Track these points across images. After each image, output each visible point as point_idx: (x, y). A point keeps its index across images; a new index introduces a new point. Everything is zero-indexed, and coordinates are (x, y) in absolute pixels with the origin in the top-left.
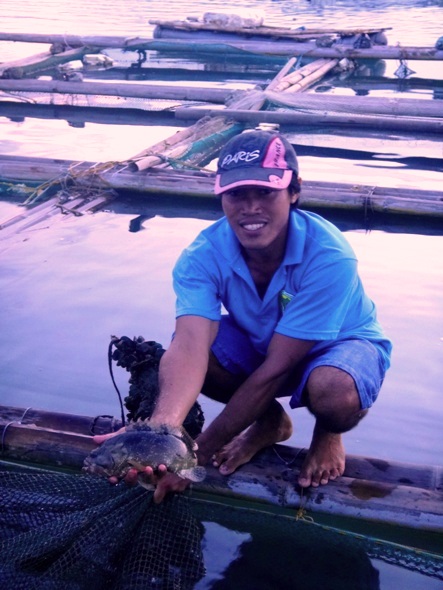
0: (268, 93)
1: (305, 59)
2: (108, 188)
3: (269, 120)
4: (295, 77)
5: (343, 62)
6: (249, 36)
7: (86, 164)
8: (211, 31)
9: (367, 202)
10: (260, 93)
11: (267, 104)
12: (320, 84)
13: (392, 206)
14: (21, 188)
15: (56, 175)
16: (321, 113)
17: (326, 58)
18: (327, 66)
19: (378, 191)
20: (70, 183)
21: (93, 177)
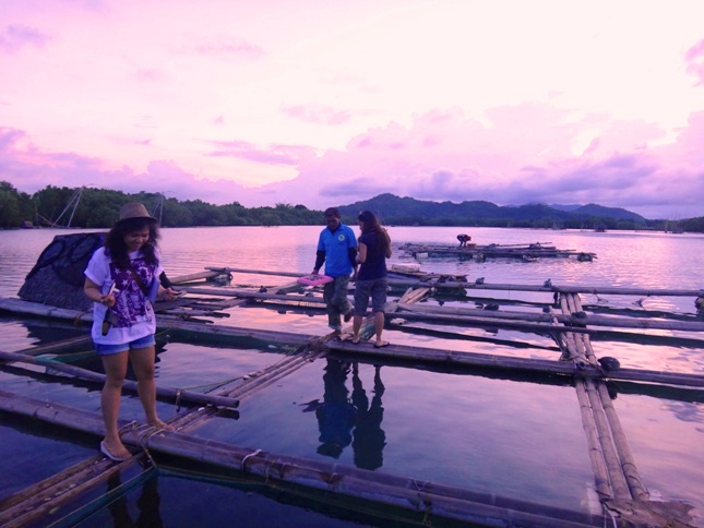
0: (399, 304)
1: (415, 287)
2: (327, 348)
3: (401, 316)
4: (410, 296)
5: (433, 289)
6: (408, 276)
7: (317, 337)
8: (398, 274)
9: (449, 357)
10: (395, 304)
11: (399, 309)
12: (424, 299)
13: (461, 360)
14: (286, 347)
15: (301, 342)
16: (424, 314)
17: (425, 287)
18: (427, 290)
19: (454, 353)
20: (309, 345)
21: (320, 343)
